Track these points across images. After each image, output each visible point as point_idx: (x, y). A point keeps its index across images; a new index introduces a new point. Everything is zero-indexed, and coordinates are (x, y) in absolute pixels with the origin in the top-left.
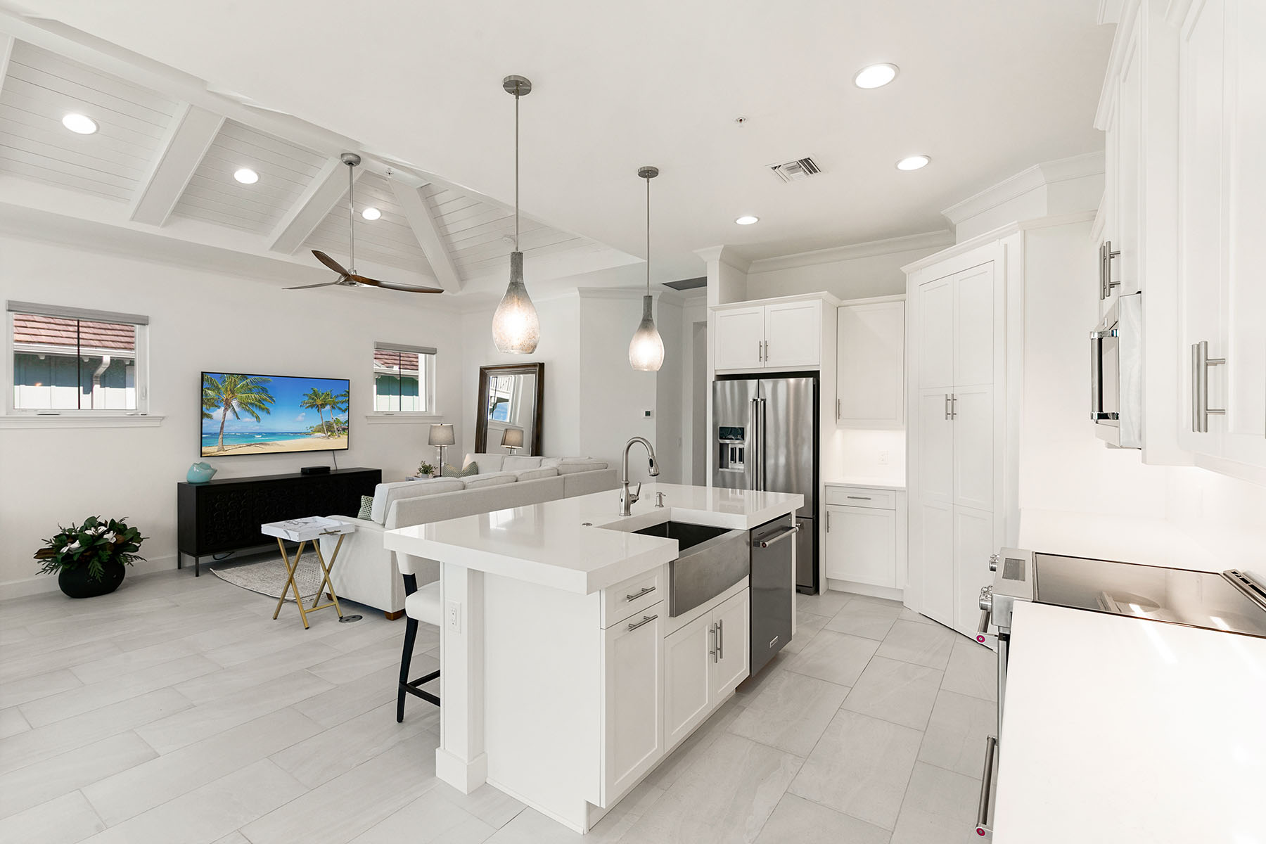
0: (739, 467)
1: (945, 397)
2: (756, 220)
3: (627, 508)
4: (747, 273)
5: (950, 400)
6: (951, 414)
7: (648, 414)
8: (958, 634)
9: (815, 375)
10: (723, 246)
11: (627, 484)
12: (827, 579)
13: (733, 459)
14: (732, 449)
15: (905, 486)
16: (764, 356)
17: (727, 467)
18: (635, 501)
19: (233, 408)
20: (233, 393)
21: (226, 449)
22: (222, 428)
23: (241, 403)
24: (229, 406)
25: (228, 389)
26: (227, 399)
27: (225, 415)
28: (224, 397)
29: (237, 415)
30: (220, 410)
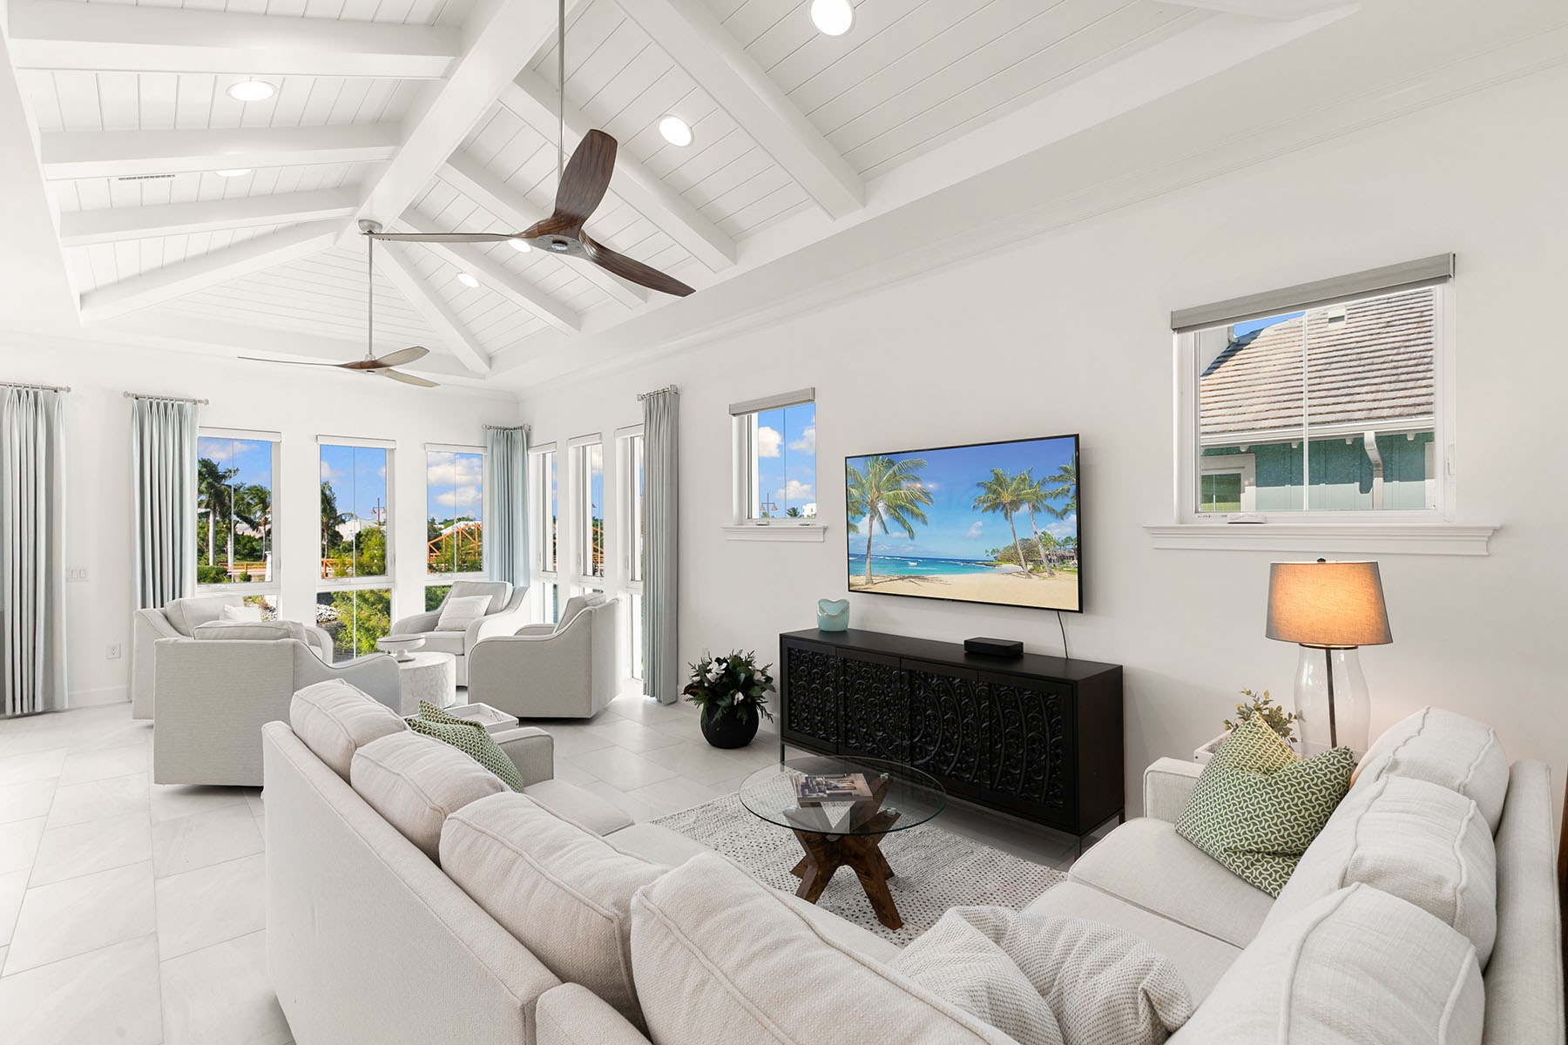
19: (880, 515)
20: (879, 491)
21: (875, 582)
22: (869, 547)
23: (889, 506)
24: (874, 511)
25: (873, 485)
26: (872, 500)
27: (871, 527)
28: (869, 497)
29: (885, 527)
30: (866, 519)
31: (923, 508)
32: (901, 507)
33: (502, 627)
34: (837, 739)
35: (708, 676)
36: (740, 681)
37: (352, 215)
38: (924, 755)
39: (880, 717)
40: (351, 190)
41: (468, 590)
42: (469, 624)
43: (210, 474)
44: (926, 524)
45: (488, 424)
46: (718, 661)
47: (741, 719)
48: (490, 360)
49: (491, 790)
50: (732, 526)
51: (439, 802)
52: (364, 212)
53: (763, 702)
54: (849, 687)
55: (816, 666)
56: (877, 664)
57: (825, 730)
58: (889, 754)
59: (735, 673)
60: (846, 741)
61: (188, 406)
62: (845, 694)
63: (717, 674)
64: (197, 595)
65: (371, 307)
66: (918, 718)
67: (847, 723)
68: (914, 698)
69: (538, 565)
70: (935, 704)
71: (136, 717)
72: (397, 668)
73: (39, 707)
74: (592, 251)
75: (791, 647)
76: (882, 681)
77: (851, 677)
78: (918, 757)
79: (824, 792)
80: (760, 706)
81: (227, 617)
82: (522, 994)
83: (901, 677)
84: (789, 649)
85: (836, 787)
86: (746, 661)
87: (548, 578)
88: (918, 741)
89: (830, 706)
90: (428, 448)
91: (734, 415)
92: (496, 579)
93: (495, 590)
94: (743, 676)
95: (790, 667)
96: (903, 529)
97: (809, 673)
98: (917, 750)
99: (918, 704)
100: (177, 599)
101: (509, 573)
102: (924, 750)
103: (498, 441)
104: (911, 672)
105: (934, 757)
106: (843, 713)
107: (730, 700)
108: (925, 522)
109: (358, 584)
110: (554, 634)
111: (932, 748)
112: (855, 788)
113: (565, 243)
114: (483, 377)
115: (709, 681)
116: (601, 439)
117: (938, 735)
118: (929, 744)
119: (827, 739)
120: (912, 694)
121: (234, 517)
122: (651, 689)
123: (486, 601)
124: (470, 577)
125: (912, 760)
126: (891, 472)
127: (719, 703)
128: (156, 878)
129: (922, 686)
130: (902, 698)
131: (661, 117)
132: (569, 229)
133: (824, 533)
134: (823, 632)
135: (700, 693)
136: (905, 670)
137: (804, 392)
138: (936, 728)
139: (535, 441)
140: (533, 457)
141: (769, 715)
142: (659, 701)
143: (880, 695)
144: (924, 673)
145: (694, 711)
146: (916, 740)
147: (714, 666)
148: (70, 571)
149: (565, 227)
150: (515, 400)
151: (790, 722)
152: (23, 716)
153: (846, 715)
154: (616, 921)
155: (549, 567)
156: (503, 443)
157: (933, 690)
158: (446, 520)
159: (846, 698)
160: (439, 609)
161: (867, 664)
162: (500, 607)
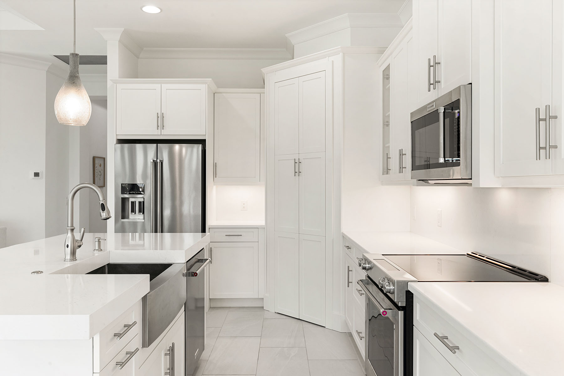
0: (137, 217)
1: (293, 161)
2: (159, 11)
3: (73, 253)
4: (138, 58)
5: (297, 163)
6: (297, 173)
7: (37, 175)
8: (302, 321)
9: (203, 142)
10: (123, 29)
11: (72, 230)
12: (210, 299)
13: (133, 211)
14: (132, 203)
15: (264, 224)
16: (161, 125)
17: (128, 218)
18: (80, 246)
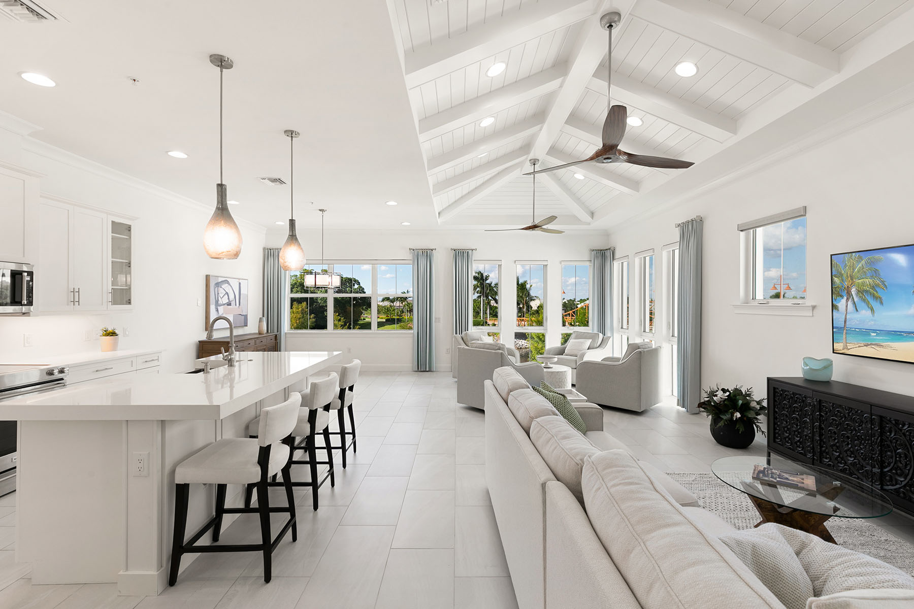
19: (853, 298)
20: (852, 279)
21: (849, 348)
22: (845, 322)
23: (859, 291)
24: (849, 294)
25: (849, 275)
26: (848, 287)
27: (847, 306)
28: (846, 284)
29: (856, 306)
30: (844, 300)
31: (880, 293)
32: (867, 291)
33: (595, 356)
34: (813, 456)
35: (715, 398)
36: (738, 405)
37: (527, 158)
38: (894, 483)
39: (851, 447)
40: (526, 148)
41: (580, 336)
42: (579, 354)
43: (481, 279)
44: (882, 304)
45: (592, 248)
46: (724, 391)
47: (738, 430)
48: (592, 214)
49: (551, 414)
50: (739, 304)
51: (532, 415)
52: (532, 156)
53: (758, 423)
54: (824, 421)
55: (796, 402)
56: (850, 408)
57: (803, 448)
58: (859, 475)
59: (735, 399)
60: (821, 458)
61: (470, 251)
62: (820, 425)
63: (721, 398)
64: (473, 330)
65: (534, 198)
66: (889, 453)
67: (821, 447)
68: (884, 438)
69: (619, 325)
70: (906, 446)
71: (453, 377)
72: (543, 370)
73: (427, 370)
74: (625, 157)
75: (774, 386)
76: (854, 420)
77: (826, 414)
78: (888, 483)
79: (776, 479)
80: (756, 425)
81: (481, 341)
82: (543, 480)
83: (872, 420)
84: (774, 388)
85: (787, 479)
86: (746, 394)
87: (624, 333)
88: (887, 471)
89: (807, 432)
90: (563, 263)
91: (742, 231)
92: (596, 332)
93: (593, 337)
94: (740, 402)
95: (775, 401)
96: (866, 307)
97: (790, 406)
98: (888, 478)
99: (889, 443)
100: (466, 331)
101: (602, 328)
102: (894, 479)
103: (597, 257)
104: (881, 417)
105: (905, 486)
106: (818, 438)
107: (730, 416)
108: (882, 303)
109: (534, 330)
110: (620, 362)
111: (903, 479)
112: (803, 483)
113: (610, 158)
114: (589, 224)
115: (715, 402)
116: (654, 252)
117: (909, 470)
118: (900, 476)
119: (805, 455)
120: (882, 434)
121: (490, 298)
122: (682, 402)
123: (588, 342)
124: (582, 329)
125: (882, 484)
126: (860, 265)
127: (722, 417)
128: (456, 436)
129: (893, 429)
130: (872, 435)
131: (675, 65)
132: (611, 152)
133: (813, 311)
134: (807, 381)
135: (709, 408)
136: (875, 415)
137: (797, 210)
138: (906, 465)
139: (617, 255)
140: (616, 265)
141: (763, 432)
142: (687, 411)
143: (852, 431)
144: (895, 420)
145: (706, 420)
146: (886, 470)
147: (720, 393)
148: (436, 319)
149: (609, 151)
150: (607, 234)
151: (775, 438)
152: (422, 371)
153: (821, 440)
154: (580, 465)
155: (625, 326)
156: (600, 258)
157: (904, 434)
158: (581, 300)
159: (821, 428)
160: (566, 344)
161: (840, 406)
162: (595, 346)
